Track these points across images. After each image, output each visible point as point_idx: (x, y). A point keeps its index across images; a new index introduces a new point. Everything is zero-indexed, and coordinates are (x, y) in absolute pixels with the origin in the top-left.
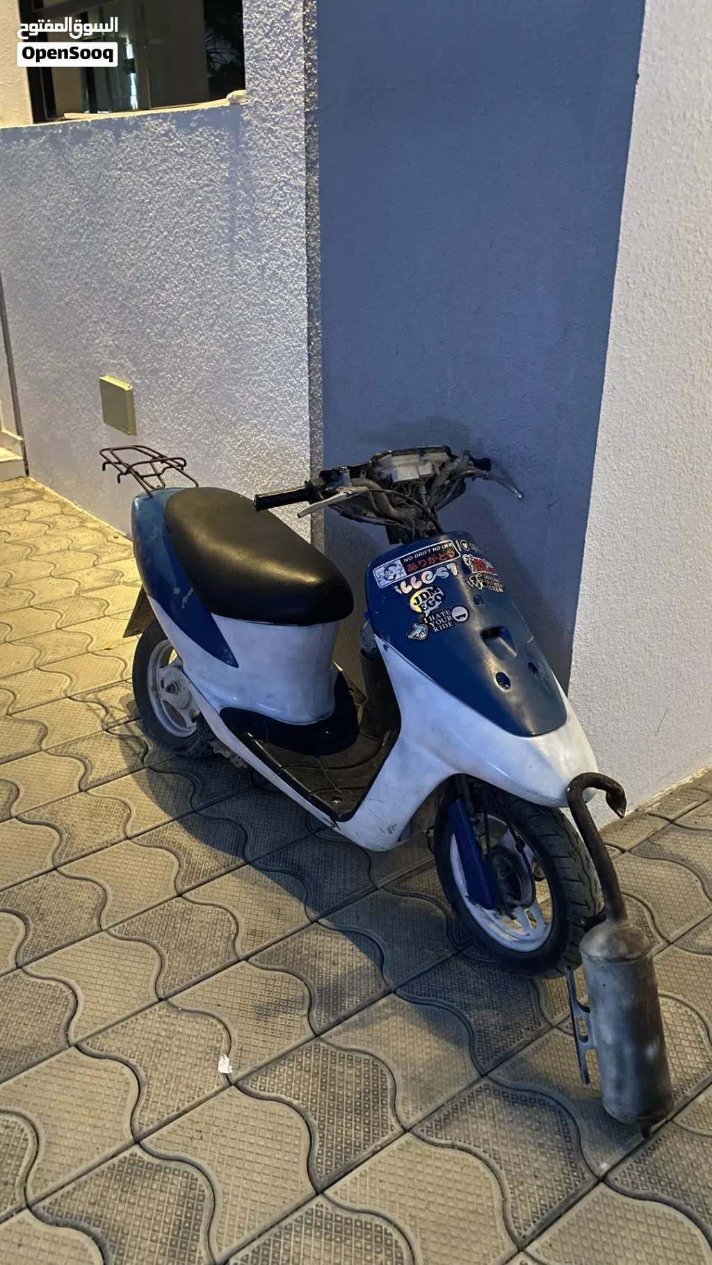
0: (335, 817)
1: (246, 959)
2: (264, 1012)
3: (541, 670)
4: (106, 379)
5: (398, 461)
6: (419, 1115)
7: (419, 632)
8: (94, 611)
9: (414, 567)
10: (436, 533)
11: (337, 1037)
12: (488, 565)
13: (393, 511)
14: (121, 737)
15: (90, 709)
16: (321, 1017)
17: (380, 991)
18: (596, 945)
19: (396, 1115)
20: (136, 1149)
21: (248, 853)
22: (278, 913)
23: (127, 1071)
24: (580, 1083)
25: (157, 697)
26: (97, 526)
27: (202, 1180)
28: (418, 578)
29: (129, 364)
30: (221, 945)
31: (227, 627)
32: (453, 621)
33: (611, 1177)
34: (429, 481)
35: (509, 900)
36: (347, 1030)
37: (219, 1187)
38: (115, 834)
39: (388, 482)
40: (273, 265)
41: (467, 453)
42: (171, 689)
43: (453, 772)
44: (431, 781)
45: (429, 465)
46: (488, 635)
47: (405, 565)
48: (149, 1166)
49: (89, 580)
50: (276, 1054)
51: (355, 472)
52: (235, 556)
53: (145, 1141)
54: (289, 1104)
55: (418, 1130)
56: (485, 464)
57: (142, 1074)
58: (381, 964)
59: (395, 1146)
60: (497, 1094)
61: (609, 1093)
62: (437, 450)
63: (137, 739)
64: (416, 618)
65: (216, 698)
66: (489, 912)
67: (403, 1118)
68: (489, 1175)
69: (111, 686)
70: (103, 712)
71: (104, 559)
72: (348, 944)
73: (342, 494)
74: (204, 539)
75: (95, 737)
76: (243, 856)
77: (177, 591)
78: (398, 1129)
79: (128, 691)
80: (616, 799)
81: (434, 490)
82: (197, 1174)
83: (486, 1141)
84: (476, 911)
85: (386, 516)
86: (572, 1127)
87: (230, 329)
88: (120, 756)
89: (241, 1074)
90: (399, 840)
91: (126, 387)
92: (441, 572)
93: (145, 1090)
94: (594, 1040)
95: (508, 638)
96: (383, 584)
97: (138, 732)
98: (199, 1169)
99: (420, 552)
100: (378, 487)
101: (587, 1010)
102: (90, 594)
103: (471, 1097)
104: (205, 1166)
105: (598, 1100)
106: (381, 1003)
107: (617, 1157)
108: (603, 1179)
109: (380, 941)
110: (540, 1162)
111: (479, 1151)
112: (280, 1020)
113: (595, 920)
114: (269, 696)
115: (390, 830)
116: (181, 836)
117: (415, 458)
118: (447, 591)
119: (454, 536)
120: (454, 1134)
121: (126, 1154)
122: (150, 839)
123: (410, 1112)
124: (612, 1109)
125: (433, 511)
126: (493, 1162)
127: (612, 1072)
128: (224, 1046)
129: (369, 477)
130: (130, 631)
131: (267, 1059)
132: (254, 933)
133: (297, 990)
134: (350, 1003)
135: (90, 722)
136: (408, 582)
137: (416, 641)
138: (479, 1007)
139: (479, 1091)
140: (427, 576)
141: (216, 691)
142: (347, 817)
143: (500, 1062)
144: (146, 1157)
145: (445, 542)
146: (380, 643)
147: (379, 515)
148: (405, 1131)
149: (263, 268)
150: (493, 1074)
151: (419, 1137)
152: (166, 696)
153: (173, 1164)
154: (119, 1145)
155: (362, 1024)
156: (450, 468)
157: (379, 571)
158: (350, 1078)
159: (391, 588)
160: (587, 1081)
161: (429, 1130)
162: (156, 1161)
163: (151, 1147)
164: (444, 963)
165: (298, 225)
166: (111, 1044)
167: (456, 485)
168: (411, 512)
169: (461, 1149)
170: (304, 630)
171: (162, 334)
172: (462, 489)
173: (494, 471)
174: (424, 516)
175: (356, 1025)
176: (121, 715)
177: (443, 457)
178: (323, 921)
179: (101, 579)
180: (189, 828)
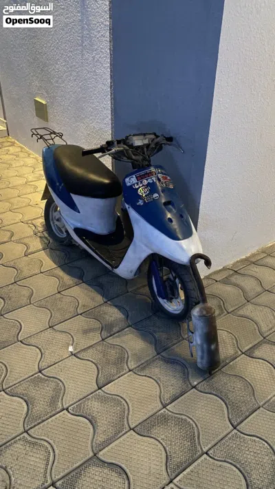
0: (113, 267)
1: (81, 314)
2: (85, 332)
3: (185, 217)
4: (36, 99)
5: (135, 138)
6: (135, 366)
7: (141, 203)
8: (32, 190)
9: (140, 178)
10: (149, 166)
11: (110, 340)
12: (169, 178)
13: (134, 157)
14: (40, 237)
15: (29, 226)
16: (105, 334)
17: (126, 326)
18: (196, 312)
19: (127, 365)
20: (40, 374)
21: (84, 278)
22: (93, 299)
23: (38, 350)
24: (190, 357)
25: (54, 223)
26: (34, 156)
27: (61, 384)
28: (141, 182)
29: (45, 93)
30: (72, 310)
31: (76, 198)
32: (153, 199)
33: (197, 386)
34: (148, 146)
35: (171, 296)
36: (114, 338)
37: (66, 386)
38: (37, 271)
39: (131, 146)
40: (97, 57)
41: (162, 135)
42: (58, 220)
43: (151, 252)
44: (144, 255)
45: (147, 140)
46: (165, 204)
47: (137, 177)
48: (43, 379)
49: (31, 178)
50: (89, 345)
51: (119, 142)
52: (79, 171)
53: (43, 372)
54: (92, 361)
55: (134, 371)
56: (170, 139)
57: (43, 351)
58: (127, 317)
59: (126, 375)
60: (162, 360)
61: (199, 360)
62: (150, 134)
63: (46, 238)
64: (140, 197)
65: (72, 224)
66: (165, 300)
67: (130, 367)
68: (156, 385)
69: (37, 218)
70: (34, 228)
71: (37, 170)
72: (116, 310)
73: (113, 150)
74: (67, 164)
75: (31, 237)
76: (82, 280)
77: (58, 184)
78: (128, 370)
79: (42, 220)
80: (208, 263)
81: (149, 149)
82: (59, 382)
83: (157, 374)
84: (160, 300)
85: (132, 159)
86: (186, 371)
87: (82, 81)
88: (40, 244)
89: (76, 352)
90: (135, 275)
91: (44, 102)
92: (150, 181)
93: (43, 356)
94: (194, 343)
95: (173, 205)
96: (128, 184)
97: (47, 235)
98: (61, 381)
99: (142, 173)
100: (128, 148)
101: (192, 333)
102: (31, 183)
103: (153, 361)
104: (62, 380)
105: (196, 362)
106: (125, 330)
107: (200, 380)
108: (194, 387)
109: (128, 309)
110: (173, 381)
111: (154, 377)
112: (91, 334)
113: (197, 303)
114: (91, 224)
115: (131, 272)
116: (60, 273)
117: (142, 137)
118: (152, 188)
119: (156, 167)
120: (147, 372)
121: (36, 375)
122: (50, 273)
123: (132, 365)
124: (199, 365)
125: (149, 157)
126: (158, 381)
127: (200, 353)
128: (71, 342)
129: (124, 144)
130: (43, 198)
131: (86, 347)
132: (84, 306)
133: (98, 325)
134: (115, 330)
135: (29, 231)
136: (137, 184)
137: (140, 206)
138: (159, 332)
139: (156, 359)
140: (145, 182)
141: (72, 222)
142: (116, 267)
143: (165, 350)
144: (43, 376)
145: (152, 169)
146: (127, 206)
147: (128, 158)
148: (130, 371)
149: (94, 57)
150: (162, 354)
151: (135, 373)
152: (57, 223)
153: (52, 379)
154: (34, 372)
155: (118, 337)
156: (156, 141)
157: (127, 180)
158: (113, 354)
159: (131, 186)
160: (192, 356)
161: (138, 370)
162: (46, 378)
163: (45, 374)
164: (149, 317)
165: (107, 41)
166: (32, 341)
167: (159, 147)
168: (140, 158)
169: (148, 377)
170: (104, 200)
171: (57, 82)
172: (160, 149)
173: (174, 142)
174: (144, 159)
175: (117, 337)
176: (41, 229)
177: (153, 136)
178: (109, 302)
179: (35, 177)
180: (64, 270)
